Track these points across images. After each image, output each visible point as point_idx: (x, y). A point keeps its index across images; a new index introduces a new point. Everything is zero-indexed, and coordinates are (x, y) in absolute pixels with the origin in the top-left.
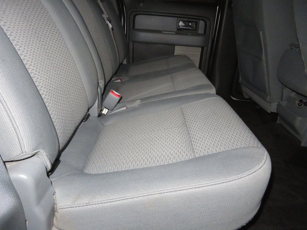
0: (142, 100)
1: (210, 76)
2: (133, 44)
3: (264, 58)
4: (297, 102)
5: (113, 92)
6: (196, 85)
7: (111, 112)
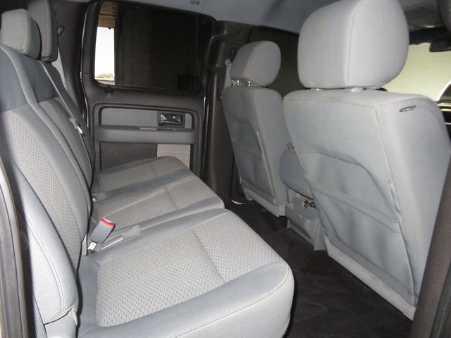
0: (142, 224)
1: (205, 178)
2: (100, 146)
3: (264, 158)
4: (303, 203)
5: (104, 221)
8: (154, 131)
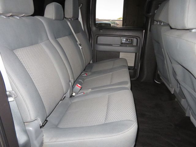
0: (92, 89)
2: (97, 52)
5: (78, 85)
7: (77, 95)
8: (118, 46)
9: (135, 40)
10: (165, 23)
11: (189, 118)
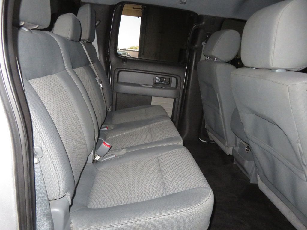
0: (128, 148)
2: (117, 94)
3: (221, 112)
4: (246, 148)
5: (105, 143)
6: (169, 137)
7: (102, 159)
8: (150, 88)
9: (174, 80)
10: (219, 59)
11: (256, 186)
